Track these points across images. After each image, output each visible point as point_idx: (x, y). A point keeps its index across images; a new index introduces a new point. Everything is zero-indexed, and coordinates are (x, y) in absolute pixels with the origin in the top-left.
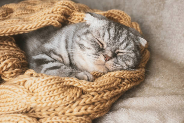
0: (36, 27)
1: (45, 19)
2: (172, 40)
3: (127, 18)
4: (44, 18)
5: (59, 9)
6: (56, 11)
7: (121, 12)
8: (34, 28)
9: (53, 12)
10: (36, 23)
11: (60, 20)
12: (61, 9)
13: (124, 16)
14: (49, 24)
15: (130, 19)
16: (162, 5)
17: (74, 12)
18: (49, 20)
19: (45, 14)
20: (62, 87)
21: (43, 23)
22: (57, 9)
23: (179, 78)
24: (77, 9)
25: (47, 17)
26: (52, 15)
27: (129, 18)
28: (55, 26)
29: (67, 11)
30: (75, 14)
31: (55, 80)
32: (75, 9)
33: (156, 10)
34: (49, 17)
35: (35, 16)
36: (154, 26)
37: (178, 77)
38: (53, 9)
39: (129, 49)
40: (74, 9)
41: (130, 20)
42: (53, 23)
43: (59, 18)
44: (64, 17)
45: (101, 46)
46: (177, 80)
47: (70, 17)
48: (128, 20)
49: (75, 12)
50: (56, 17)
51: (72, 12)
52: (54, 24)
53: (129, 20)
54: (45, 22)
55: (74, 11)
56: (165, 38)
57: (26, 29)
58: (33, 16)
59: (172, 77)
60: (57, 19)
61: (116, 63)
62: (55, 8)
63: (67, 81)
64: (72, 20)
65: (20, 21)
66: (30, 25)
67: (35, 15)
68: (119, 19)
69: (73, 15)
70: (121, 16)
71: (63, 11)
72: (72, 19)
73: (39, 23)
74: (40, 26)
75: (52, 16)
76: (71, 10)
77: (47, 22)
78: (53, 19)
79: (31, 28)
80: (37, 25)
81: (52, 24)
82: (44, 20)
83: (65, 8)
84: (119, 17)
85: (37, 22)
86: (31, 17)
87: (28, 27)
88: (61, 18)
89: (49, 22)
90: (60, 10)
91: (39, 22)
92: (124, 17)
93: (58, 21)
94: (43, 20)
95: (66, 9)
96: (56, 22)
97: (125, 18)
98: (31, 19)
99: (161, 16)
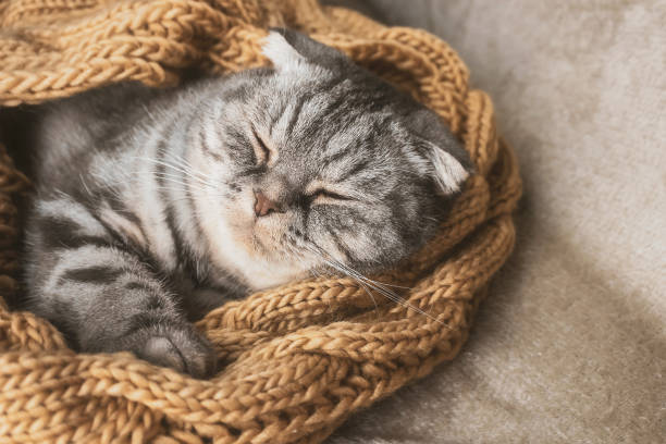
0: (68, 86)
1: (107, 56)
2: (622, 187)
3: (451, 71)
4: (105, 51)
5: (170, 14)
6: (159, 20)
7: (433, 41)
8: (62, 89)
9: (145, 26)
10: (68, 72)
11: (170, 61)
12: (182, 14)
13: (440, 61)
14: (122, 76)
15: (466, 78)
16: (610, 23)
17: (237, 24)
18: (123, 60)
19: (112, 33)
20: (69, 408)
21: (100, 70)
22: (164, 13)
23: (604, 374)
24: (253, 15)
25: (119, 45)
26: (142, 37)
27: (461, 72)
28: (150, 83)
29: (205, 22)
30: (241, 34)
31: (40, 376)
32: (244, 13)
33: (584, 43)
34: (123, 49)
35: (79, 34)
36: (566, 112)
37: (602, 368)
38: (148, 15)
39: (367, 186)
40: (239, 15)
41: (463, 82)
42: (139, 71)
43: (171, 52)
44: (190, 47)
45: (259, 154)
46: (594, 380)
47: (219, 46)
48: (453, 81)
49: (242, 28)
50: (156, 48)
51: (230, 26)
52: (144, 78)
53: (459, 81)
54: (107, 67)
55: (240, 21)
56: (596, 172)
57: (30, 91)
58: (70, 33)
59: (578, 364)
60: (158, 56)
61: (298, 233)
62: (155, 8)
63: (97, 380)
64: (227, 59)
65: (20, 49)
66: (46, 77)
67: (79, 30)
68: (418, 71)
69: (234, 37)
70: (426, 59)
71: (191, 23)
72: (229, 53)
73: (82, 71)
74: (86, 81)
75: (141, 44)
76: (224, 18)
77: (115, 68)
78: (144, 57)
79: (49, 89)
80: (74, 77)
81: (137, 77)
82: (105, 61)
83: (198, 11)
84: (420, 63)
85: (74, 66)
86: (63, 35)
87: (38, 83)
88: (179, 53)
89: (122, 70)
90: (175, 19)
91: (82, 65)
92: (439, 66)
93: (161, 63)
94: (99, 61)
95: (203, 14)
96: (153, 69)
97: (446, 68)
98: (63, 41)
99: (597, 75)
